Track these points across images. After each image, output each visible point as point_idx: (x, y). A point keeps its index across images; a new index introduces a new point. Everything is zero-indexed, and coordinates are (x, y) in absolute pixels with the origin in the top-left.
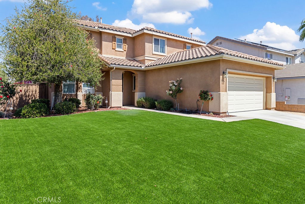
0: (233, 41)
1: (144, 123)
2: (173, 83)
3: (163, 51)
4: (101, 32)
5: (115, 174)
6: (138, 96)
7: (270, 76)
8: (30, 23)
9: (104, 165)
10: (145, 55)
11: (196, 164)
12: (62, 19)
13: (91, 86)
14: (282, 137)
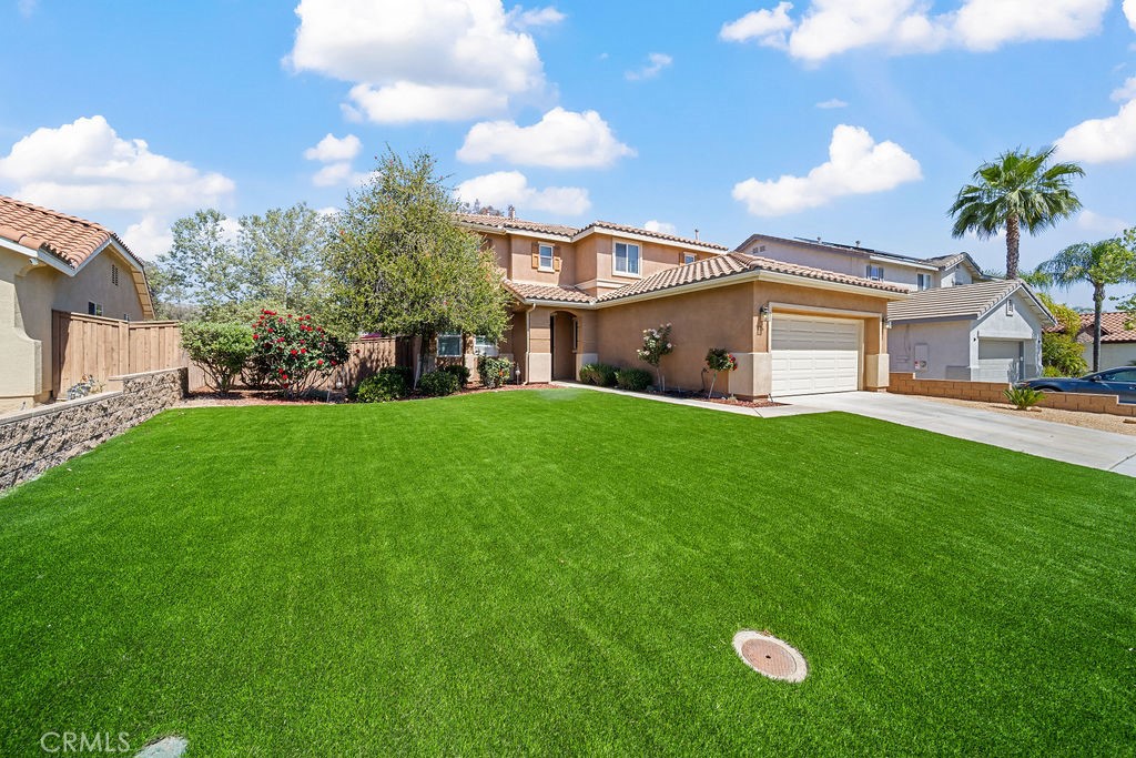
0: (790, 243)
1: (582, 418)
2: (652, 333)
3: (635, 270)
4: (509, 235)
5: (485, 527)
6: (582, 361)
7: (876, 315)
8: (372, 223)
9: (470, 505)
10: (596, 277)
11: (670, 512)
12: (431, 212)
13: (488, 341)
14: (896, 456)
